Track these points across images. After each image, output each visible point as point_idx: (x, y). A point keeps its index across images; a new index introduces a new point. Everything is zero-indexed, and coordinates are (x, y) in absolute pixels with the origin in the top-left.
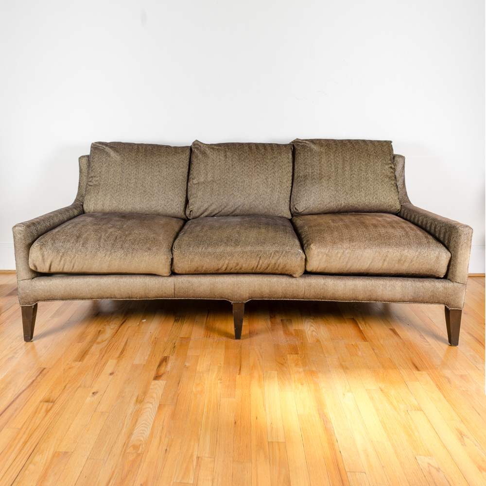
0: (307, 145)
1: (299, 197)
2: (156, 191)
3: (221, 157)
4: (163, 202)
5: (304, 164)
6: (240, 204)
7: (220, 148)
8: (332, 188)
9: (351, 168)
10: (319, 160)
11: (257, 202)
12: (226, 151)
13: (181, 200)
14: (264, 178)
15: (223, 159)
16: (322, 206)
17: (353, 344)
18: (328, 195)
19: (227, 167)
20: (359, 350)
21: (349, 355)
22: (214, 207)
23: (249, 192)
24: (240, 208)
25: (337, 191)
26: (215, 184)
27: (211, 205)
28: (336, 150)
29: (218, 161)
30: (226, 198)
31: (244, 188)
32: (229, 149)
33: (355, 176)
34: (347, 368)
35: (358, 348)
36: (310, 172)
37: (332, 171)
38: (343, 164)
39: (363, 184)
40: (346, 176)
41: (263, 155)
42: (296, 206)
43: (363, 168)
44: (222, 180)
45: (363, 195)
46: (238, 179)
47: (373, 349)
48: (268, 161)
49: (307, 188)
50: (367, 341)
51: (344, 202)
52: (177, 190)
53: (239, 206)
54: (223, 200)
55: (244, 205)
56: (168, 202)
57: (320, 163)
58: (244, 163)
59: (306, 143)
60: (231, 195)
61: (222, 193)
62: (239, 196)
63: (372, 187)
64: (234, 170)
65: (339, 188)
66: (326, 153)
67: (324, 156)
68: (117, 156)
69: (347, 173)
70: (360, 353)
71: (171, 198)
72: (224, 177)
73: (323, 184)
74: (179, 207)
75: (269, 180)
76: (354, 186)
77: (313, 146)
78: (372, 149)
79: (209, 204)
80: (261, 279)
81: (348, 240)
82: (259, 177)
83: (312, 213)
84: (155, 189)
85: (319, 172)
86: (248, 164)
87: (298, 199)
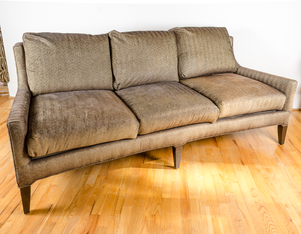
0: (184, 32)
1: (185, 67)
2: (90, 72)
3: (135, 43)
4: (97, 80)
5: (185, 44)
6: (151, 75)
7: (133, 36)
8: (203, 60)
9: (212, 46)
10: (194, 42)
11: (162, 73)
12: (137, 38)
13: (109, 76)
14: (164, 56)
15: (137, 44)
16: (198, 72)
17: (210, 148)
18: (202, 64)
19: (141, 50)
20: (213, 152)
21: (206, 155)
22: (135, 79)
23: (156, 67)
24: (151, 79)
25: (206, 62)
26: (134, 63)
27: (133, 78)
28: (202, 35)
29: (134, 46)
30: (143, 72)
31: (153, 64)
32: (139, 36)
33: (214, 51)
34: (203, 162)
35: (212, 151)
36: (189, 50)
37: (202, 49)
38: (207, 44)
39: (219, 56)
40: (210, 51)
41: (161, 40)
42: (183, 74)
43: (218, 46)
44: (139, 60)
45: (220, 63)
46: (149, 58)
47: (221, 152)
48: (165, 44)
49: (189, 61)
50: (218, 147)
51: (210, 69)
52: (106, 69)
53: (151, 77)
54: (141, 74)
55: (154, 76)
56: (100, 79)
57: (194, 44)
58: (151, 47)
59: (183, 30)
60: (145, 70)
61: (140, 69)
62: (150, 70)
63: (224, 58)
64: (145, 52)
65: (207, 60)
66: (197, 37)
67: (196, 39)
68: (53, 46)
69: (210, 50)
70: (213, 154)
71: (103, 76)
72: (139, 57)
73: (198, 58)
74: (108, 82)
75: (168, 57)
76: (215, 58)
77: (188, 32)
78: (220, 33)
79: (131, 78)
80: (193, 128)
81: (238, 96)
82: (161, 56)
83: (193, 77)
84: (89, 70)
85: (194, 50)
86: (153, 47)
87: (184, 68)
